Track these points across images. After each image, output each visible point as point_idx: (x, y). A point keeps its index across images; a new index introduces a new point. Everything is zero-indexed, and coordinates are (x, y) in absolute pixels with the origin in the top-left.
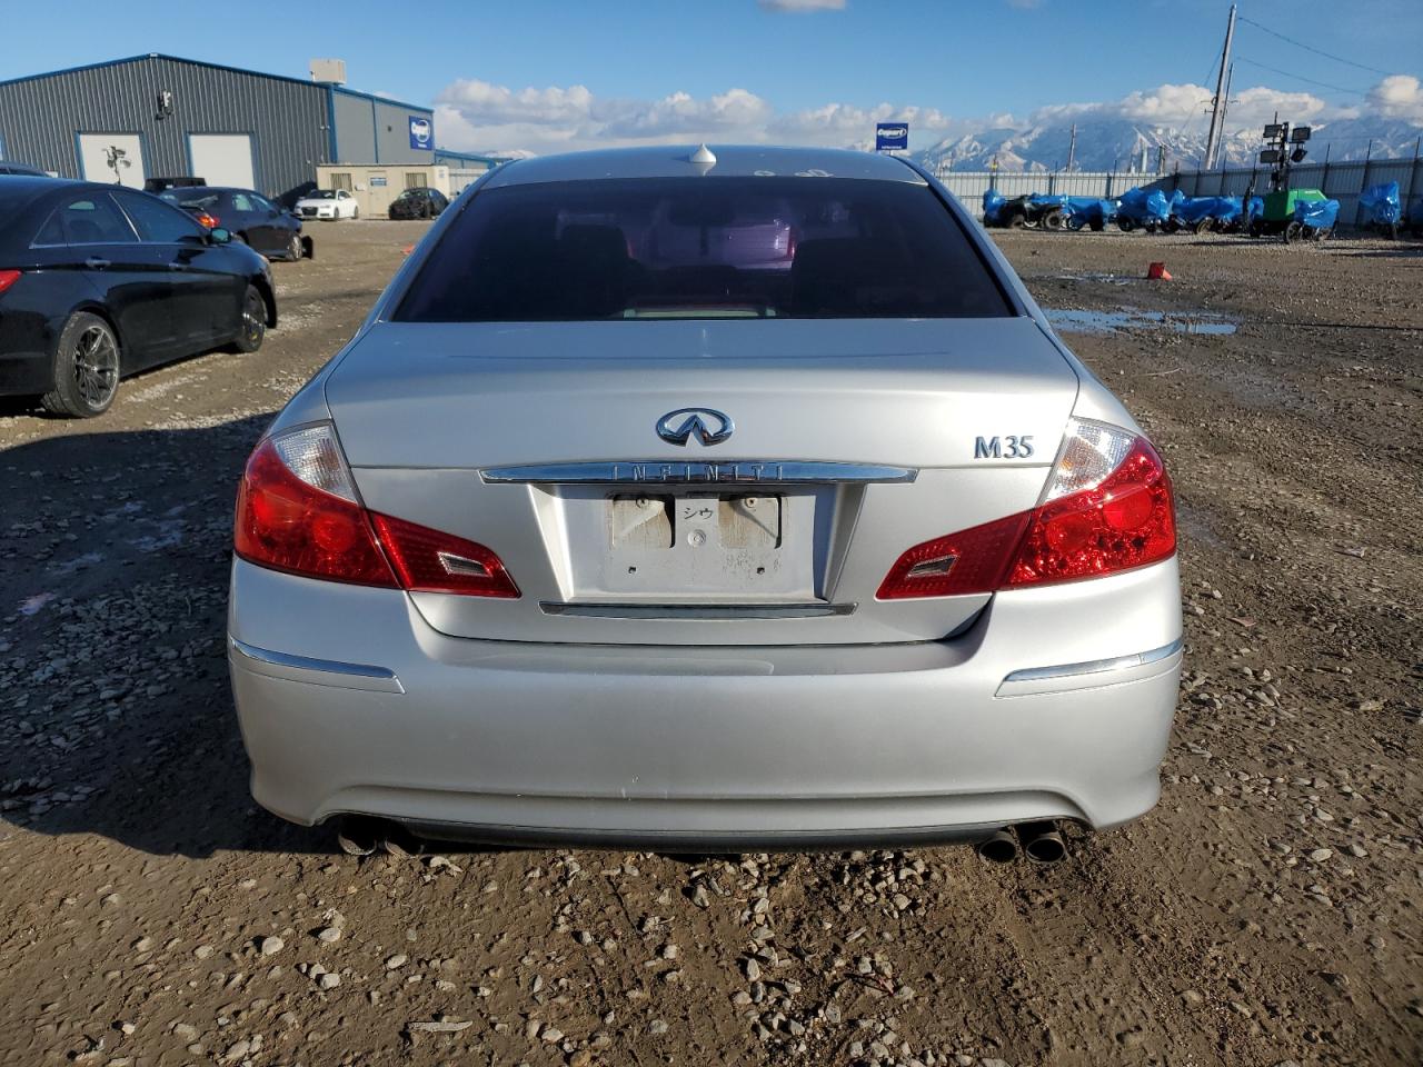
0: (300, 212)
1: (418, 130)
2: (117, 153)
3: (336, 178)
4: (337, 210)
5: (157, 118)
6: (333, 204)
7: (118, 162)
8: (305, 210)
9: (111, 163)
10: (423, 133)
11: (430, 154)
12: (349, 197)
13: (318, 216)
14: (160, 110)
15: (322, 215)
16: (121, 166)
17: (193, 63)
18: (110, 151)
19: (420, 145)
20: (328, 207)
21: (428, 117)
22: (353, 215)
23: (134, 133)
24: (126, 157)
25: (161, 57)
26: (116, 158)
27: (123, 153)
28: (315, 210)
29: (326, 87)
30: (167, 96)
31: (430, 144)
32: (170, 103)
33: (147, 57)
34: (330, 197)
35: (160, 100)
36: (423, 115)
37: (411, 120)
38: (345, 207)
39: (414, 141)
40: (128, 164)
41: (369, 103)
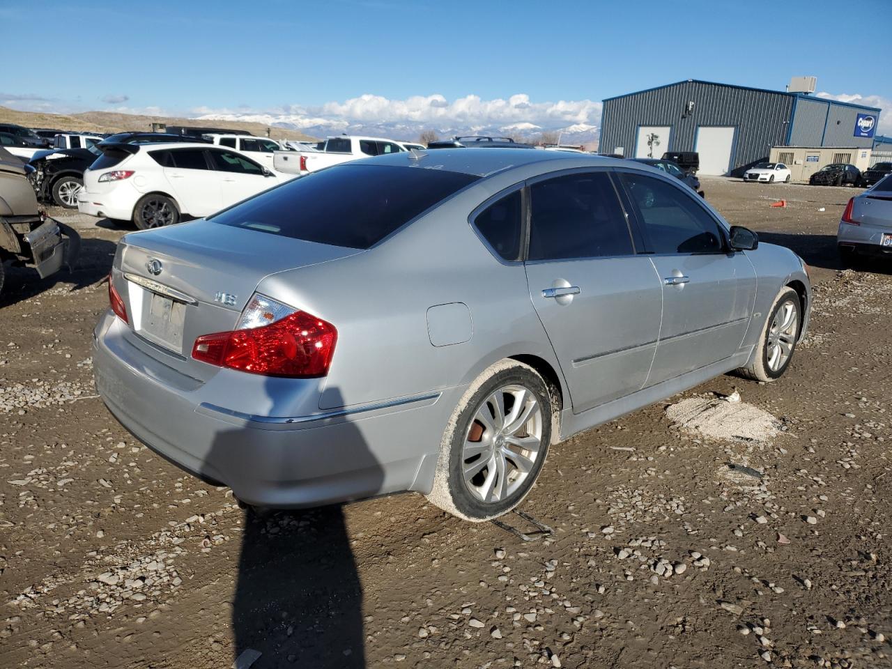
0: (747, 176)
1: (863, 123)
2: (654, 137)
3: (782, 156)
4: (773, 176)
5: (683, 117)
6: (771, 172)
7: (653, 143)
8: (751, 176)
9: (650, 143)
10: (867, 126)
11: (870, 141)
12: (786, 168)
13: (759, 180)
14: (686, 112)
15: (761, 179)
16: (654, 144)
17: (711, 84)
18: (651, 136)
19: (862, 134)
20: (766, 174)
21: (875, 114)
22: (785, 180)
23: (668, 126)
24: (659, 140)
25: (695, 81)
26: (653, 140)
27: (657, 137)
28: (757, 175)
29: (793, 95)
30: (691, 104)
31: (871, 133)
32: (692, 109)
33: (686, 82)
34: (770, 168)
35: (687, 107)
36: (872, 113)
37: (859, 116)
38: (780, 175)
39: (857, 131)
40: (658, 143)
41: (827, 105)
